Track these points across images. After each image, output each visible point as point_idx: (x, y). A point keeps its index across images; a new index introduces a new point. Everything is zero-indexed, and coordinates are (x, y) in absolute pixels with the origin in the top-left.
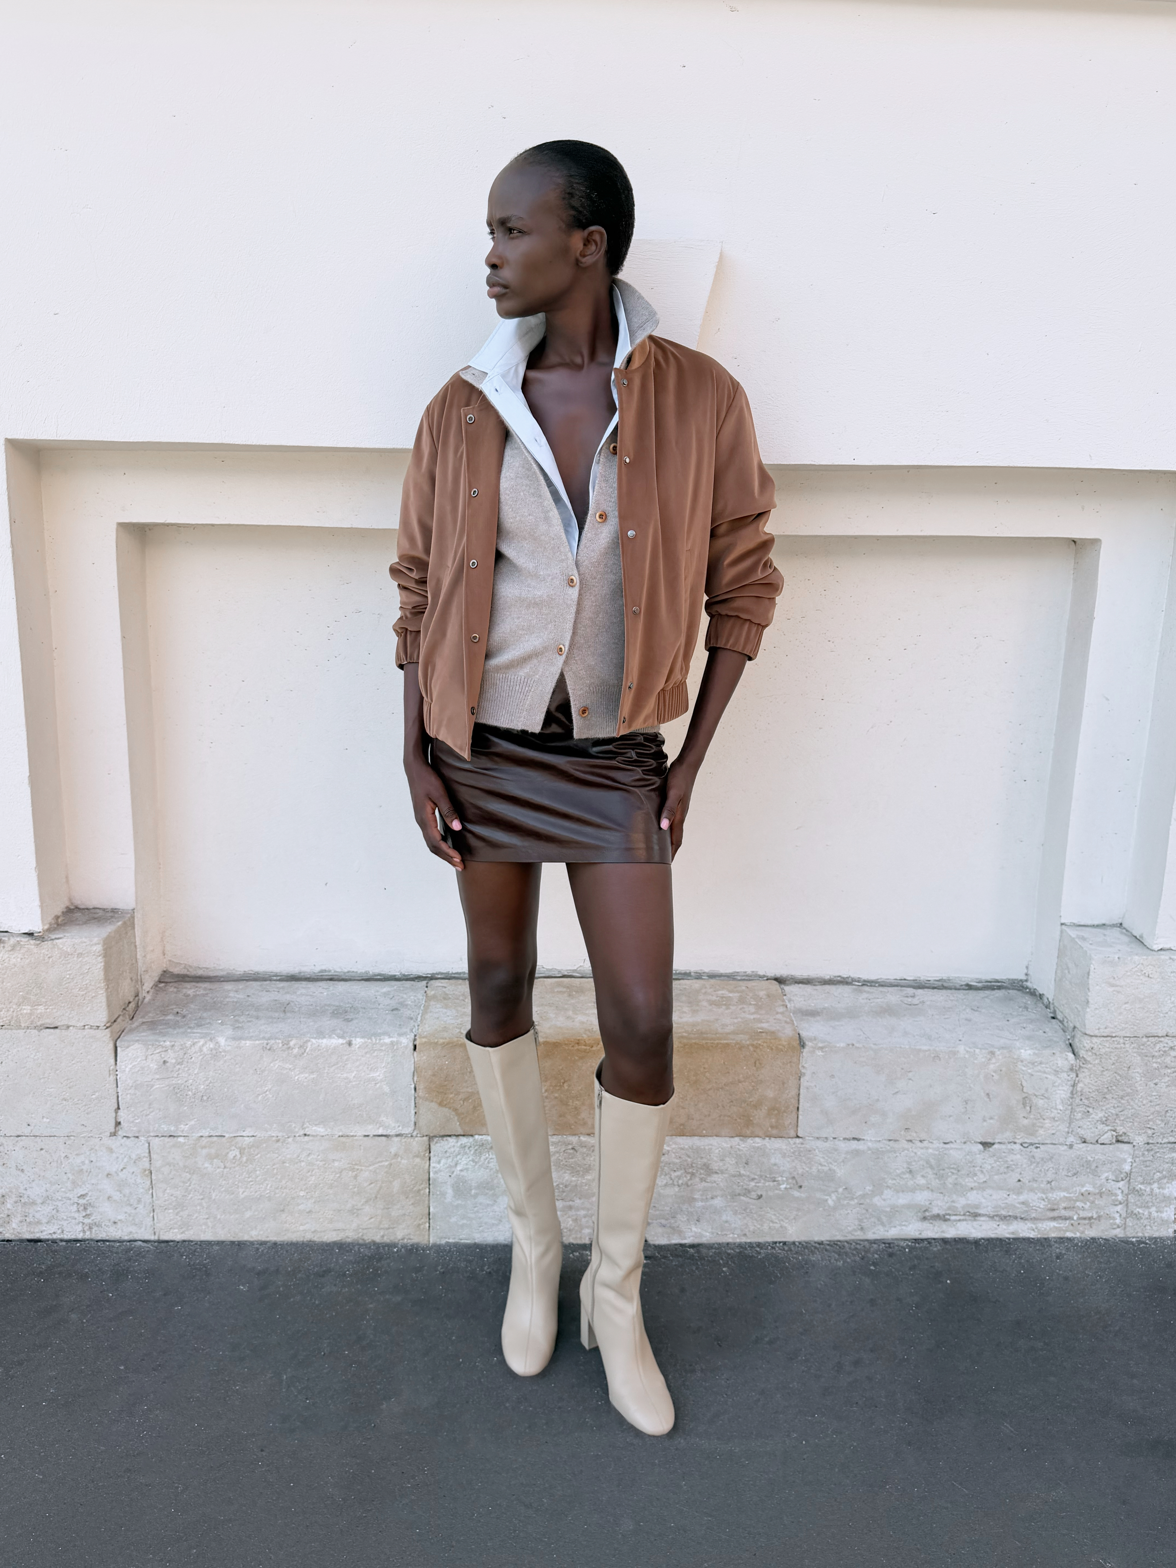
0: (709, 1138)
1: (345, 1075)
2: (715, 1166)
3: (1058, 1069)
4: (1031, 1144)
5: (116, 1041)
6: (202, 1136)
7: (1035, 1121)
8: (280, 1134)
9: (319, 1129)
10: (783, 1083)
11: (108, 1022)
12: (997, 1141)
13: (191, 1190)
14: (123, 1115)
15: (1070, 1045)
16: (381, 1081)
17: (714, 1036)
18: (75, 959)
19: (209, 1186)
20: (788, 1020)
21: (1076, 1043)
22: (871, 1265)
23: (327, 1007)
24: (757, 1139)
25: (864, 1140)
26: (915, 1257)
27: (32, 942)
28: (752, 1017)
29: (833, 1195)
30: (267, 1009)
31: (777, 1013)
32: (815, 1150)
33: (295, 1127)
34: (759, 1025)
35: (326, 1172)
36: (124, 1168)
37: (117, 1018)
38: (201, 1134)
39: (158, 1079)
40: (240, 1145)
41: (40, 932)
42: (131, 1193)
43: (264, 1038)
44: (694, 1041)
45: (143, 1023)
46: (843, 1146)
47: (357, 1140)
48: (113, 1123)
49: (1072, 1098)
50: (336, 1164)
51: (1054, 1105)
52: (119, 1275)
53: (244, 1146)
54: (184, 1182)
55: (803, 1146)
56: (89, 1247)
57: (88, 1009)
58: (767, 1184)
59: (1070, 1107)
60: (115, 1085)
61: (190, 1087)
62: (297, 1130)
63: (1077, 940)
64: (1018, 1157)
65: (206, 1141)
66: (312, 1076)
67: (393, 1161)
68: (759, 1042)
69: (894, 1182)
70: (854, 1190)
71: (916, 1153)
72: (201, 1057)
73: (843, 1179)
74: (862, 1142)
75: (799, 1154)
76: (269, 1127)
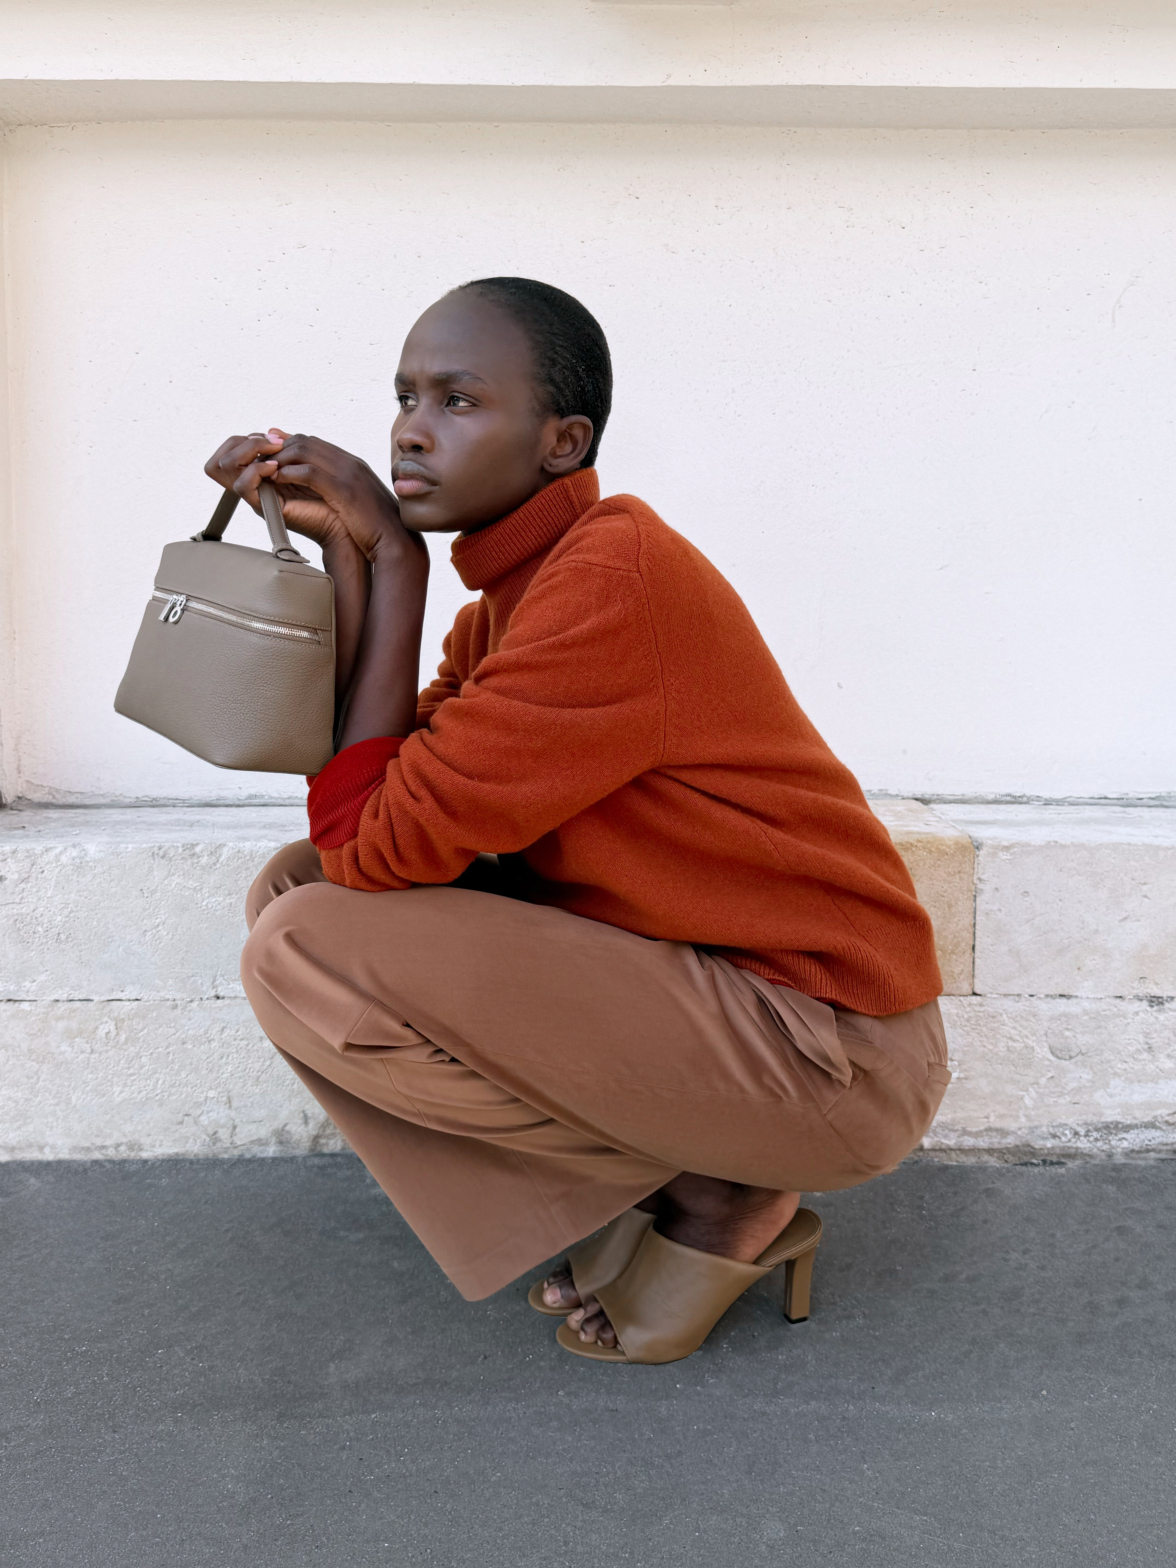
6: (57, 1001)
10: (950, 906)
13: (39, 1090)
19: (66, 1084)
20: (947, 826)
23: (255, 823)
25: (1077, 997)
29: (1031, 1089)
30: (165, 825)
31: (930, 821)
32: (1001, 1015)
33: (202, 985)
34: (905, 829)
38: (56, 997)
40: (116, 1015)
46: (1045, 1008)
53: (122, 1017)
55: (982, 1009)
61: (40, 919)
62: (205, 988)
65: (63, 1008)
69: (1125, 1066)
70: (1064, 1080)
71: (1157, 1018)
72: (58, 870)
73: (1047, 1063)
74: (1074, 1000)
75: (977, 1021)
76: (161, 983)
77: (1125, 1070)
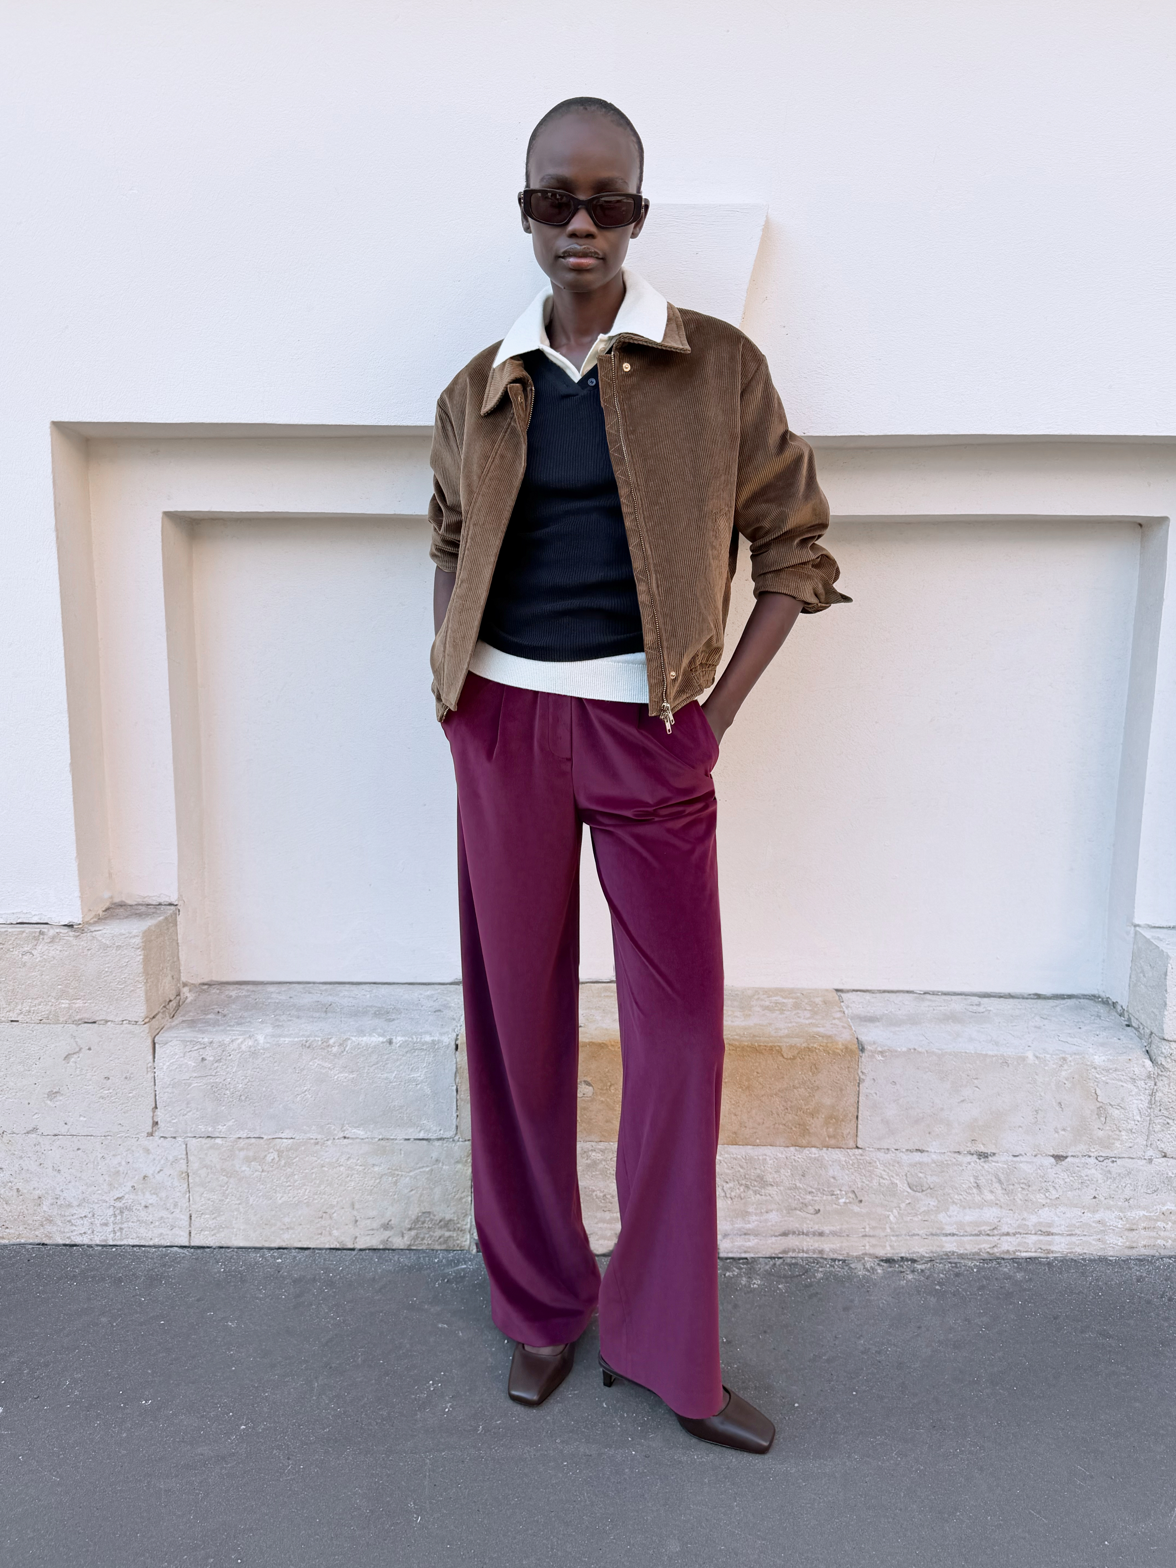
0: (762, 1147)
1: (385, 1075)
2: (769, 1178)
3: (1134, 1077)
4: (1107, 1158)
5: (155, 1037)
6: (240, 1138)
7: (1110, 1133)
8: (319, 1137)
9: (359, 1132)
10: (841, 1090)
11: (146, 1018)
12: (1070, 1154)
13: (228, 1194)
14: (160, 1114)
15: (1147, 1051)
16: (422, 1082)
17: (767, 1039)
18: (114, 951)
19: (246, 1191)
20: (846, 1025)
21: (1154, 1050)
22: (936, 1285)
23: (368, 1009)
24: (813, 1149)
25: (927, 1151)
26: (984, 1277)
27: (71, 934)
28: (807, 1022)
29: (895, 1211)
30: (309, 1009)
31: (834, 1019)
32: (875, 1162)
33: (334, 1130)
34: (816, 1030)
35: (365, 1178)
36: (161, 1170)
37: (157, 1015)
38: (239, 1136)
39: (195, 1077)
40: (278, 1148)
41: (80, 924)
42: (167, 1197)
43: (303, 1036)
44: (746, 1044)
45: (183, 1021)
46: (905, 1158)
47: (397, 1144)
48: (150, 1123)
49: (1150, 1108)
50: (376, 1169)
51: (1131, 1115)
52: (153, 1280)
53: (282, 1149)
54: (221, 1186)
55: (863, 1158)
56: (125, 1252)
57: (127, 1003)
58: (825, 1198)
59: (1148, 1118)
60: (153, 1083)
61: (228, 1086)
62: (336, 1132)
63: (1152, 940)
64: (1095, 1172)
65: (243, 1142)
66: (351, 1076)
67: (434, 1167)
68: (815, 1046)
69: (961, 1197)
70: (918, 1206)
71: (983, 1167)
72: (240, 1055)
73: (906, 1194)
74: (926, 1154)
75: (858, 1165)
76: (308, 1129)
77: (960, 1200)
